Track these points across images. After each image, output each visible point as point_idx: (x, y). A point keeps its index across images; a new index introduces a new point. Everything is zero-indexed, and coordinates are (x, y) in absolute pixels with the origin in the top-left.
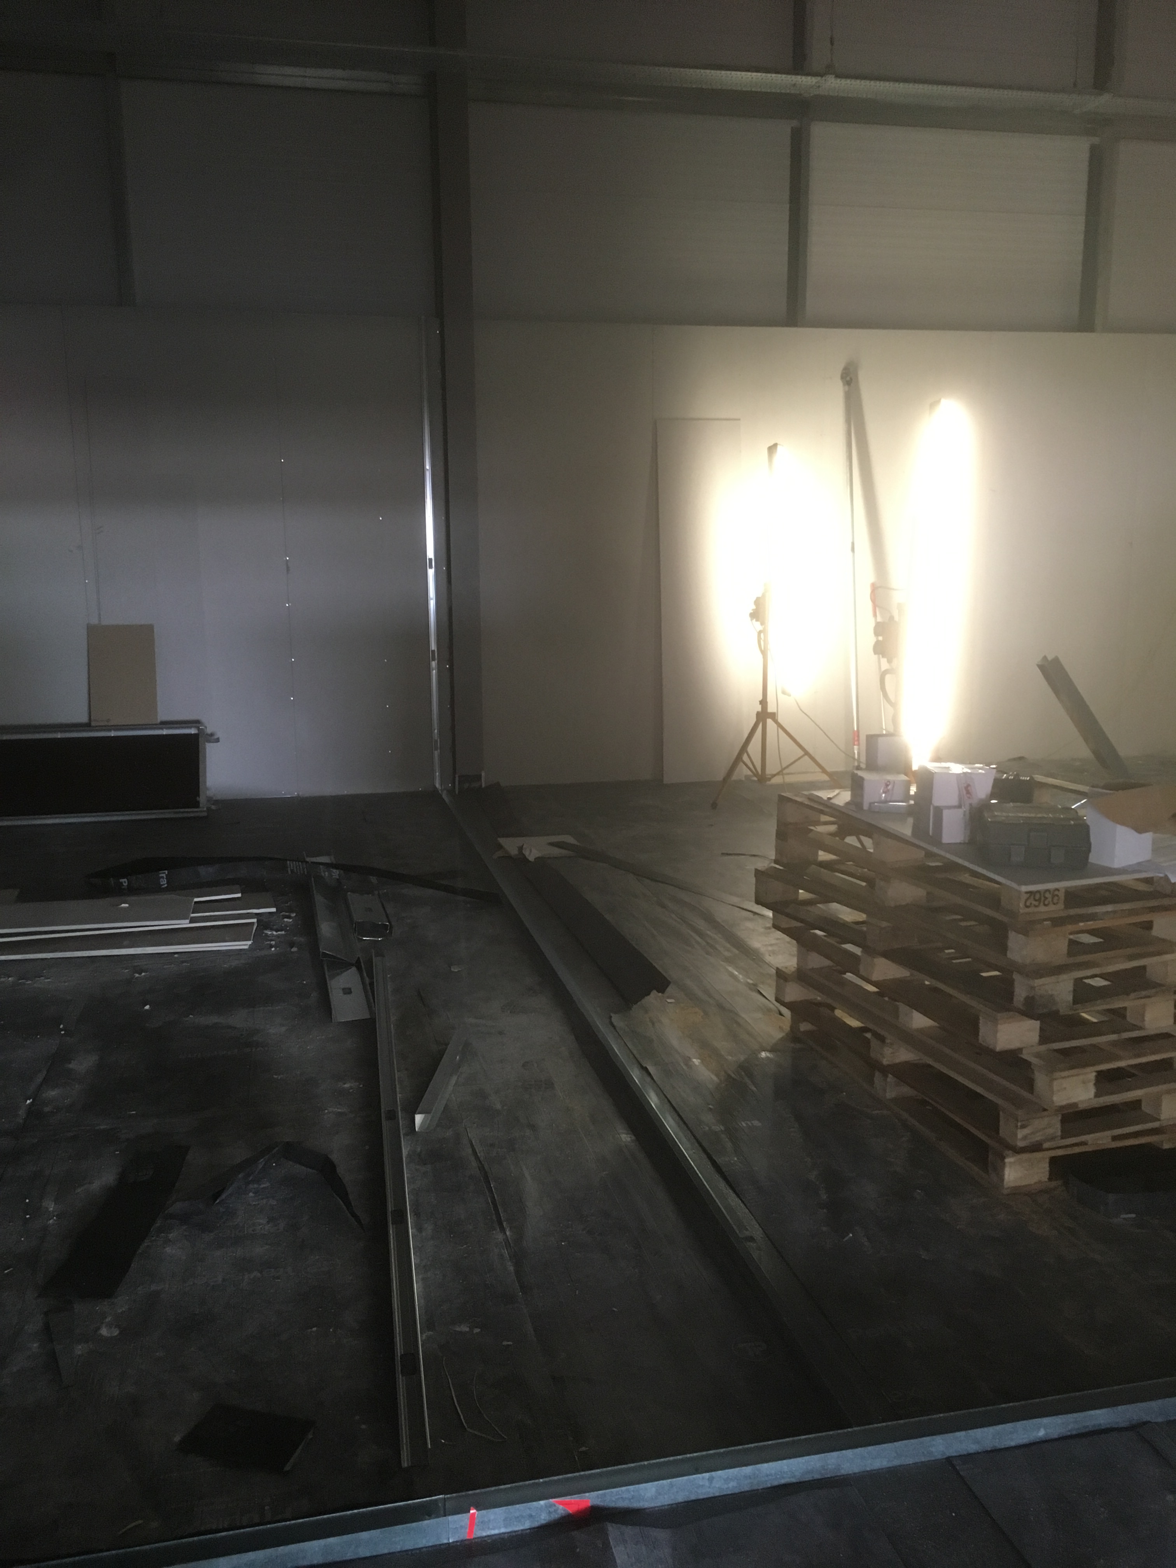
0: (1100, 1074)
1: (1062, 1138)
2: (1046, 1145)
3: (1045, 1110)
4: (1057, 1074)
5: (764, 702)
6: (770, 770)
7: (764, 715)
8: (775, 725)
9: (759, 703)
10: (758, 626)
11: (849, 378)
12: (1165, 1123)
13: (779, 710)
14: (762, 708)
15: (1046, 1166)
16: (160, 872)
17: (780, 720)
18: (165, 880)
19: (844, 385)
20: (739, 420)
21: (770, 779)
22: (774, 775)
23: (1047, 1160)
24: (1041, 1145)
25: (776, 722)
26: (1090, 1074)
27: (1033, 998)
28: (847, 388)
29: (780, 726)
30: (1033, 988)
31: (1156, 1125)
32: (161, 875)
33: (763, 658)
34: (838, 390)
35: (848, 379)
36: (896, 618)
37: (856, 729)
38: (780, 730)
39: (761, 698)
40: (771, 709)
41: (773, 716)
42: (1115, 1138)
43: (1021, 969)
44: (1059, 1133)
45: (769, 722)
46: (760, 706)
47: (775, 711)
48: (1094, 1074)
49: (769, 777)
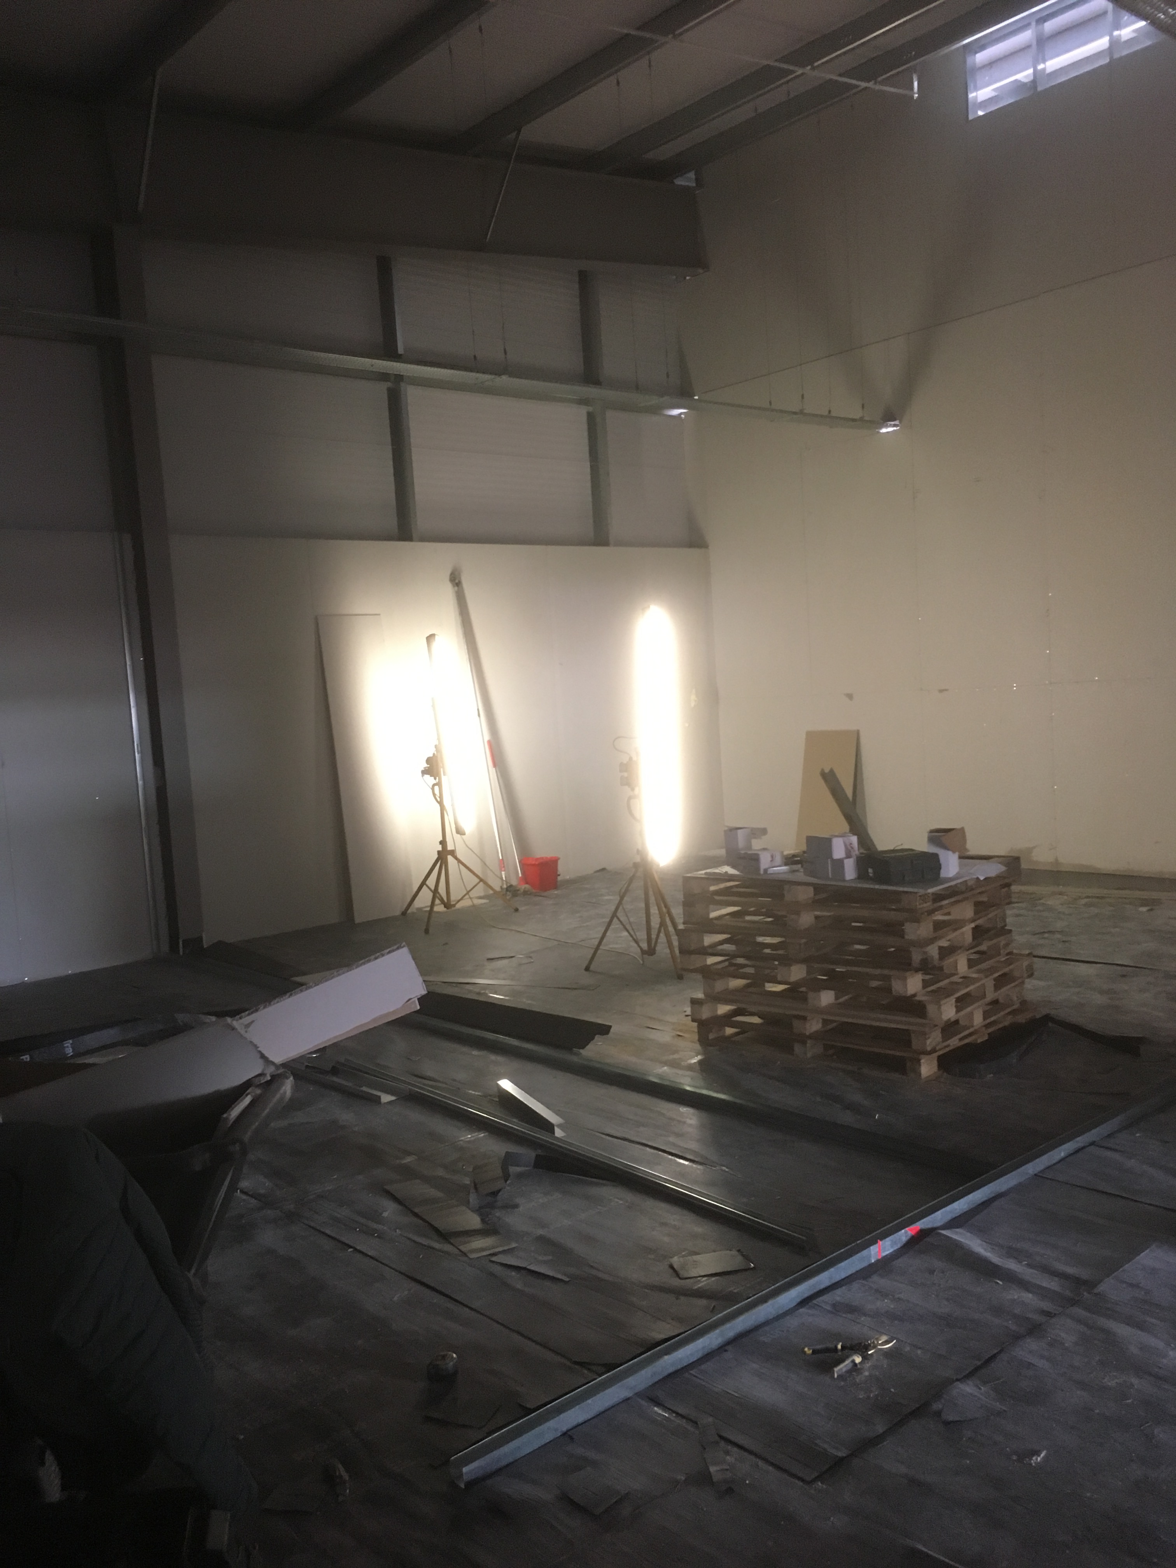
0: (958, 1000)
1: (943, 1042)
2: (937, 1048)
3: (937, 1026)
4: (943, 1002)
5: (443, 843)
6: (453, 898)
7: (443, 855)
8: (456, 862)
9: (439, 843)
10: (430, 780)
11: (455, 580)
12: (976, 1028)
13: (456, 846)
14: (443, 848)
15: (935, 1063)
16: (65, 1042)
17: (459, 856)
18: (71, 1049)
19: (454, 586)
20: (379, 615)
21: (454, 905)
22: (459, 901)
23: (936, 1059)
24: (935, 1048)
25: (456, 858)
26: (952, 1000)
27: (926, 959)
28: (456, 588)
29: (459, 861)
30: (925, 953)
31: (971, 1030)
32: (65, 1045)
33: (440, 806)
34: (449, 591)
35: (457, 581)
36: (635, 758)
37: (501, 858)
38: (460, 865)
39: (441, 839)
40: (450, 847)
41: (453, 853)
42: (961, 1039)
43: (913, 943)
44: (941, 1040)
45: (450, 858)
46: (441, 846)
47: (453, 848)
48: (954, 1000)
49: (454, 903)
